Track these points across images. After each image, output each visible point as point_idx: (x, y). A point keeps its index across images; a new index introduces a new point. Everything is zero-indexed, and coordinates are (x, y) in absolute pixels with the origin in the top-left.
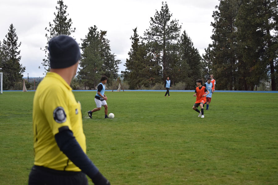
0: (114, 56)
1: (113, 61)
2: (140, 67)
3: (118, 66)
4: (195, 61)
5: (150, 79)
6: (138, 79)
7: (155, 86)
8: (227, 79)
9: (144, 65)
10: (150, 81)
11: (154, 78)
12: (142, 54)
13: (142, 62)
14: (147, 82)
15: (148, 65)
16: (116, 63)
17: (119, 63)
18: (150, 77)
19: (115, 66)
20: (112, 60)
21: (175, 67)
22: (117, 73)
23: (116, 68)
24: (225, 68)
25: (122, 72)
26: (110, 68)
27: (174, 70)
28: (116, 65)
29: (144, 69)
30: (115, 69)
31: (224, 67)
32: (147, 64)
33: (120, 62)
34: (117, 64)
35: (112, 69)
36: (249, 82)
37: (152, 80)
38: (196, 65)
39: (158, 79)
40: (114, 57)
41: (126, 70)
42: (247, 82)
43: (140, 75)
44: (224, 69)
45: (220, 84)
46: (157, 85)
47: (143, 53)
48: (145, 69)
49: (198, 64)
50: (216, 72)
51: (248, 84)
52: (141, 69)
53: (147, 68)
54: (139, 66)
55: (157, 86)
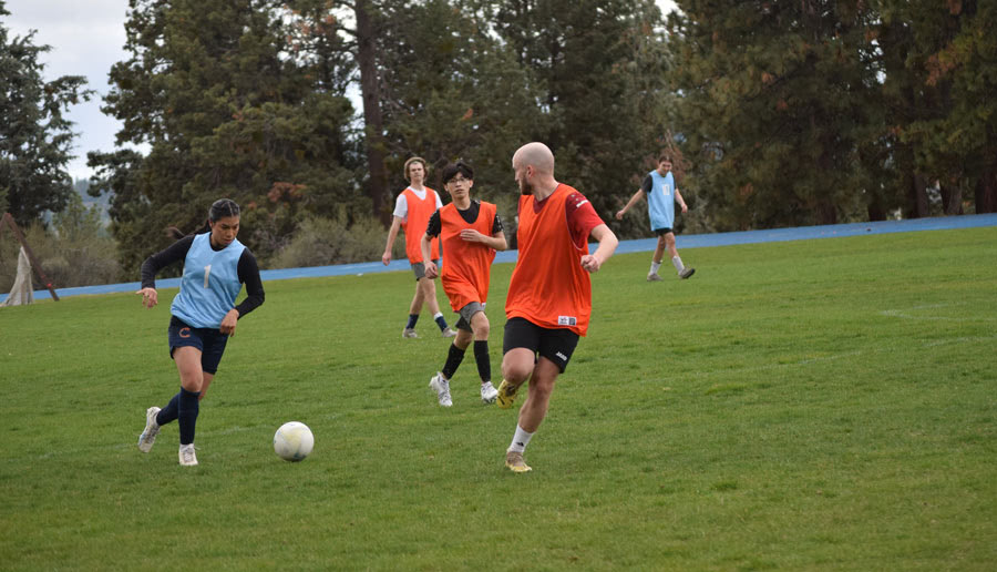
0: (35, 50)
1: (27, 84)
2: (196, 117)
3: (65, 116)
4: (591, 40)
5: (274, 194)
6: (193, 197)
7: (299, 240)
8: (786, 147)
9: (223, 100)
10: (271, 206)
11: (302, 186)
12: (204, 22)
13: (205, 83)
14: (250, 216)
15: (252, 96)
16: (49, 98)
17: (73, 98)
18: (272, 178)
19: (43, 122)
20: (18, 82)
21: (435, 93)
22: (61, 167)
23: (58, 132)
24: (765, 77)
25: (94, 159)
26: (11, 134)
27: (435, 115)
28: (56, 111)
29: (224, 126)
30: (49, 140)
31: (762, 67)
32: (242, 92)
33: (81, 89)
34: (62, 109)
35: (25, 146)
36: (930, 159)
37: (285, 196)
38: (599, 66)
39: (327, 190)
40: (32, 61)
41: (119, 143)
42: (918, 160)
43: (207, 169)
44: (757, 78)
45: (742, 184)
46: (310, 230)
47: (211, 16)
48: (232, 124)
49: (609, 62)
50: (710, 106)
51: (923, 169)
52: (204, 129)
53: (246, 116)
54: (192, 109)
55: (312, 237)
